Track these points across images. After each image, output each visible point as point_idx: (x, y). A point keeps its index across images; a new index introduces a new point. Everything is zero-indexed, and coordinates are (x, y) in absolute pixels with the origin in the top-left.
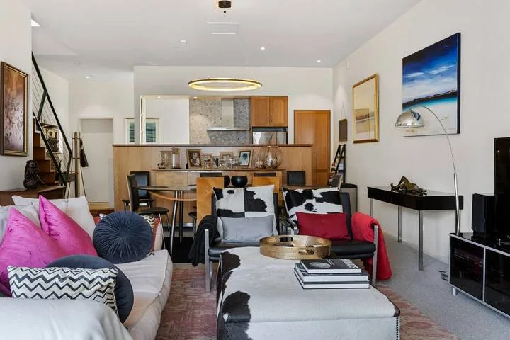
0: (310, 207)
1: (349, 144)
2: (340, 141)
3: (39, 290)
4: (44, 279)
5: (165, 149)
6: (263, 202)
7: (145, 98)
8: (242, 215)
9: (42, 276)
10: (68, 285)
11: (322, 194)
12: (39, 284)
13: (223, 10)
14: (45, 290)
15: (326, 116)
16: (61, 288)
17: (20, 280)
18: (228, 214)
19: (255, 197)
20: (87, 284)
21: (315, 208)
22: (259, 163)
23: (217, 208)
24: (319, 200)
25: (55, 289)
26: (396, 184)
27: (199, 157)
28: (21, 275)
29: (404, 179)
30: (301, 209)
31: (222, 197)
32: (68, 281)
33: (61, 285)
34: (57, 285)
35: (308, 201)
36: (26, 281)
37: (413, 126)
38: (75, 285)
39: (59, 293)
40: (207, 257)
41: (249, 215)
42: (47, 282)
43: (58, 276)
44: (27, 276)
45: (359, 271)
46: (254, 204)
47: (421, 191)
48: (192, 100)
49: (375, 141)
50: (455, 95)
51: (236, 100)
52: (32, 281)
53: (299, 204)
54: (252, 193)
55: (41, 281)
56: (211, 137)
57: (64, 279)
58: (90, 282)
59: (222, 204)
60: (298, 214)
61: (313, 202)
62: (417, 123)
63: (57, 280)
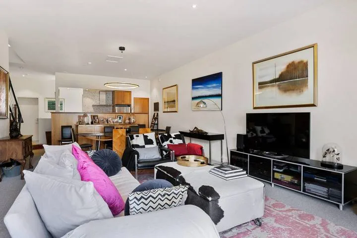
0: (171, 141)
1: (160, 113)
2: (154, 111)
3: (151, 204)
4: (153, 197)
5: (80, 114)
6: (152, 140)
7: (60, 89)
8: (144, 147)
9: (151, 196)
10: (166, 198)
11: (175, 135)
12: (151, 201)
13: (121, 51)
14: (154, 203)
15: (147, 100)
16: (163, 201)
17: (139, 200)
18: (138, 146)
19: (148, 138)
20: (175, 196)
21: (173, 142)
22: (127, 121)
23: (131, 144)
24: (174, 138)
25: (159, 202)
26: (192, 130)
27: (98, 118)
28: (139, 197)
29: (195, 128)
30: (168, 142)
31: (134, 139)
32: (166, 196)
33: (162, 199)
34: (161, 199)
35: (170, 139)
36: (143, 200)
37: (203, 107)
38: (170, 198)
39: (162, 203)
40: (136, 168)
41: (147, 146)
42: (155, 198)
43: (159, 194)
44: (142, 197)
45: (242, 170)
46: (148, 142)
47: (206, 133)
48: (85, 91)
49: (176, 112)
50: (220, 96)
51: (106, 92)
52: (146, 199)
53: (167, 140)
54: (147, 136)
55: (151, 198)
56: (94, 109)
57: (164, 195)
58: (177, 195)
59: (134, 142)
60: (168, 145)
61: (172, 139)
62: (205, 106)
63: (160, 196)
